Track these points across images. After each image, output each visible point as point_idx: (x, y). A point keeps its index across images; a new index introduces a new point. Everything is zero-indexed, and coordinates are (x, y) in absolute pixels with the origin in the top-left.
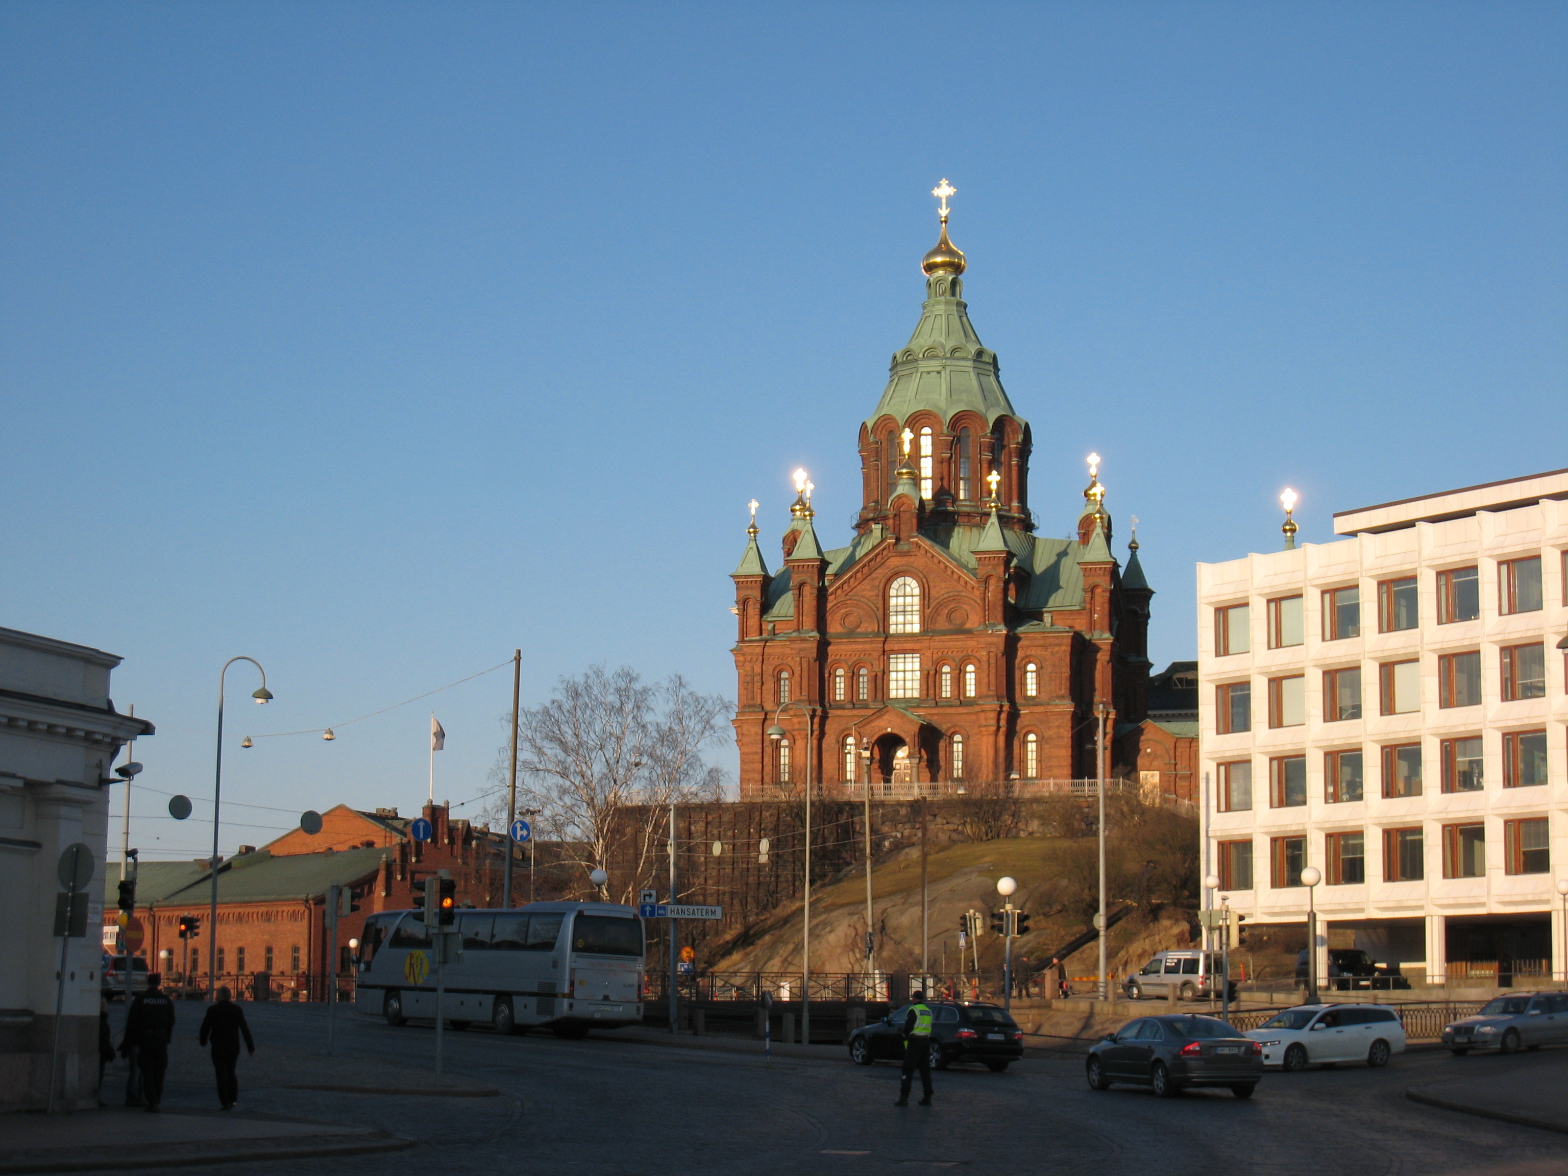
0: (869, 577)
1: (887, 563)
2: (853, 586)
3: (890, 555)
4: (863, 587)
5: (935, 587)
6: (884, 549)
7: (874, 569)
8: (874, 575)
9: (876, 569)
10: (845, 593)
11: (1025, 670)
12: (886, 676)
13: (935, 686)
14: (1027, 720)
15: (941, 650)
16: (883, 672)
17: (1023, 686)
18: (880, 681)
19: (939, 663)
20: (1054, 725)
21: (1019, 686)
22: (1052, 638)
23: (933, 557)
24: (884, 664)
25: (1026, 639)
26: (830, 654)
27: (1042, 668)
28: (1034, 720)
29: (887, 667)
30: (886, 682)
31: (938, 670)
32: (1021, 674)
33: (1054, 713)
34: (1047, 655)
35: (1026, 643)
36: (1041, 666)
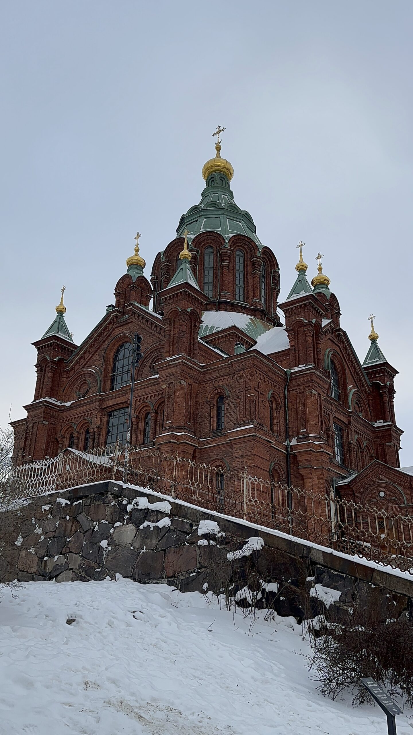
0: (100, 349)
1: (113, 335)
2: (87, 359)
3: (114, 327)
4: (95, 358)
6: (110, 323)
7: (102, 341)
8: (103, 347)
9: (104, 341)
10: (81, 367)
11: (215, 404)
12: (104, 432)
13: (136, 433)
14: (214, 454)
15: (142, 397)
16: (99, 427)
17: (212, 419)
18: (96, 437)
19: (141, 410)
20: (238, 455)
21: (208, 419)
22: (237, 364)
23: (143, 318)
24: (101, 421)
25: (214, 371)
26: (64, 420)
27: (228, 397)
28: (220, 453)
29: (105, 423)
30: (103, 437)
31: (140, 417)
32: (210, 407)
33: (236, 441)
34: (232, 383)
35: (215, 374)
36: (227, 395)
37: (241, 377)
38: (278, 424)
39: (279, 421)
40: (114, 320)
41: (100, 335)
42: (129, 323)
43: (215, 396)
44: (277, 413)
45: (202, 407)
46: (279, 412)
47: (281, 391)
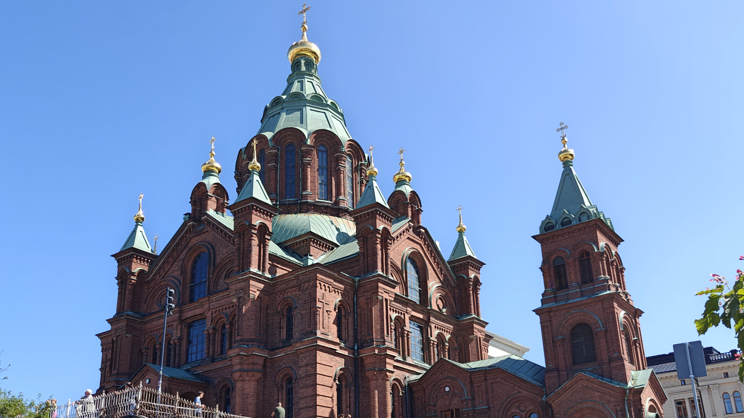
0: (178, 259)
1: (190, 245)
2: (166, 270)
3: (191, 236)
4: (174, 269)
5: (219, 254)
6: (186, 232)
7: (180, 251)
8: (182, 257)
9: (182, 251)
10: (161, 278)
11: (285, 314)
12: (184, 343)
13: (214, 344)
14: (284, 363)
15: (218, 309)
16: (180, 339)
17: (282, 329)
18: (177, 348)
19: (217, 322)
20: (303, 363)
21: (279, 330)
22: (302, 276)
23: (217, 228)
24: (181, 332)
25: (283, 283)
26: (147, 331)
27: (296, 308)
28: (289, 362)
29: (186, 334)
30: (184, 348)
31: (217, 328)
32: (280, 318)
33: (302, 351)
34: (300, 294)
35: (283, 286)
36: (295, 306)
37: (307, 288)
38: (347, 330)
39: (348, 327)
40: (190, 230)
41: (178, 245)
42: (205, 233)
43: (285, 307)
44: (345, 320)
45: (273, 318)
46: (348, 318)
47: (350, 298)
